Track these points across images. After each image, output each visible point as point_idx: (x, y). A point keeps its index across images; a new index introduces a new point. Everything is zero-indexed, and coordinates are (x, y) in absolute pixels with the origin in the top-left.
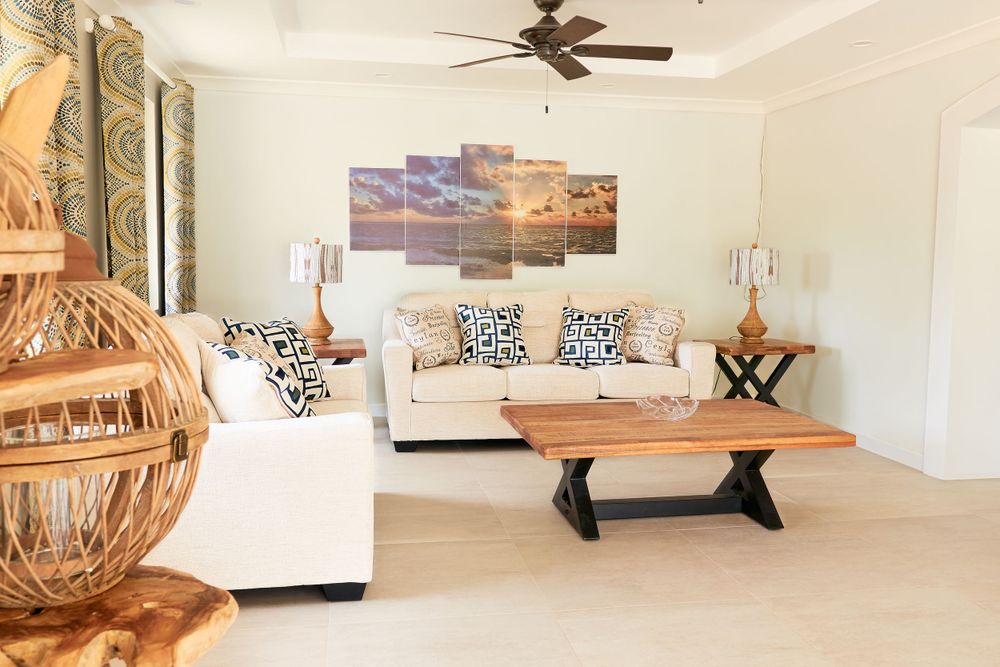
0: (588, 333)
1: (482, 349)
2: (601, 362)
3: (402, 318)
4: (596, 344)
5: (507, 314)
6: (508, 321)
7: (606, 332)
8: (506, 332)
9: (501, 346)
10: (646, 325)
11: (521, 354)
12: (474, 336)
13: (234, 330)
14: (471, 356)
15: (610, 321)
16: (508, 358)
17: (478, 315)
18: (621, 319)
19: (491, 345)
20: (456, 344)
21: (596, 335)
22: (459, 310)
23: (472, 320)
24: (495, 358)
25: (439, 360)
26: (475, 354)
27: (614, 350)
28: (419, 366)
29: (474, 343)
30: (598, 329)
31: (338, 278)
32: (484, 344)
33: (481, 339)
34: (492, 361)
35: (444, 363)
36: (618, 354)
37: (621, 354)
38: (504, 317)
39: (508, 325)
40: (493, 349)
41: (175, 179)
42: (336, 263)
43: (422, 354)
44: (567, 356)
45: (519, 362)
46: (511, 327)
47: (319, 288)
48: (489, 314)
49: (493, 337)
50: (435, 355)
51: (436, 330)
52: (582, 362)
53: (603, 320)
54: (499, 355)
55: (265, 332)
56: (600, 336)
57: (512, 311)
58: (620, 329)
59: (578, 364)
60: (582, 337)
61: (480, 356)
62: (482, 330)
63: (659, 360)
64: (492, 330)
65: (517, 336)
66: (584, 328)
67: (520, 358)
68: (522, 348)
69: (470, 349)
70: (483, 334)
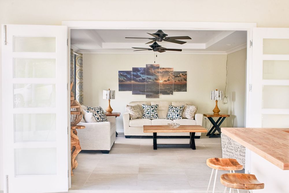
0: (173, 111)
1: (147, 115)
2: (176, 118)
3: (128, 107)
4: (175, 114)
5: (154, 107)
6: (154, 108)
7: (177, 111)
8: (153, 111)
9: (151, 114)
10: (188, 109)
11: (157, 116)
12: (145, 112)
13: (89, 108)
14: (144, 117)
15: (179, 109)
16: (153, 117)
17: (146, 107)
18: (182, 108)
19: (149, 114)
20: (141, 114)
21: (175, 112)
22: (143, 106)
23: (145, 108)
24: (150, 117)
25: (136, 117)
26: (145, 116)
27: (179, 116)
28: (131, 118)
29: (145, 114)
30: (176, 110)
31: (114, 98)
32: (147, 114)
33: (147, 112)
34: (149, 118)
35: (138, 118)
36: (180, 116)
37: (181, 117)
38: (153, 107)
39: (153, 109)
40: (149, 115)
41: (78, 76)
42: (113, 94)
43: (132, 116)
44: (168, 117)
45: (156, 118)
46: (154, 110)
47: (110, 101)
48: (149, 107)
49: (150, 112)
50: (135, 116)
51: (136, 110)
52: (172, 118)
53: (177, 108)
54: (151, 116)
55: (95, 109)
56: (176, 112)
57: (155, 106)
58: (181, 110)
59: (171, 119)
60: (172, 112)
61: (147, 117)
62: (147, 110)
63: (190, 118)
64: (149, 111)
65: (156, 112)
66: (172, 110)
67: (156, 117)
68: (157, 115)
69: (144, 115)
70: (147, 111)
